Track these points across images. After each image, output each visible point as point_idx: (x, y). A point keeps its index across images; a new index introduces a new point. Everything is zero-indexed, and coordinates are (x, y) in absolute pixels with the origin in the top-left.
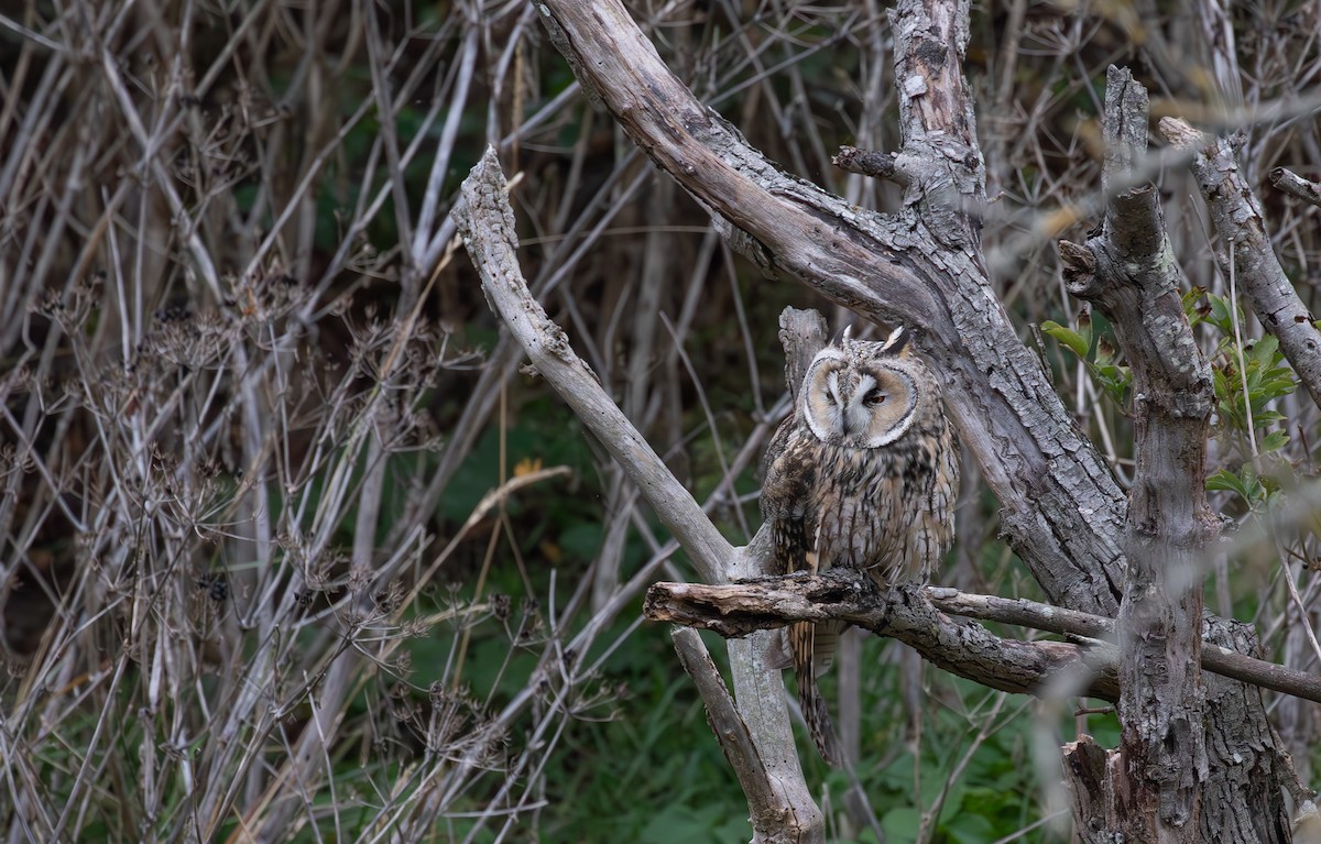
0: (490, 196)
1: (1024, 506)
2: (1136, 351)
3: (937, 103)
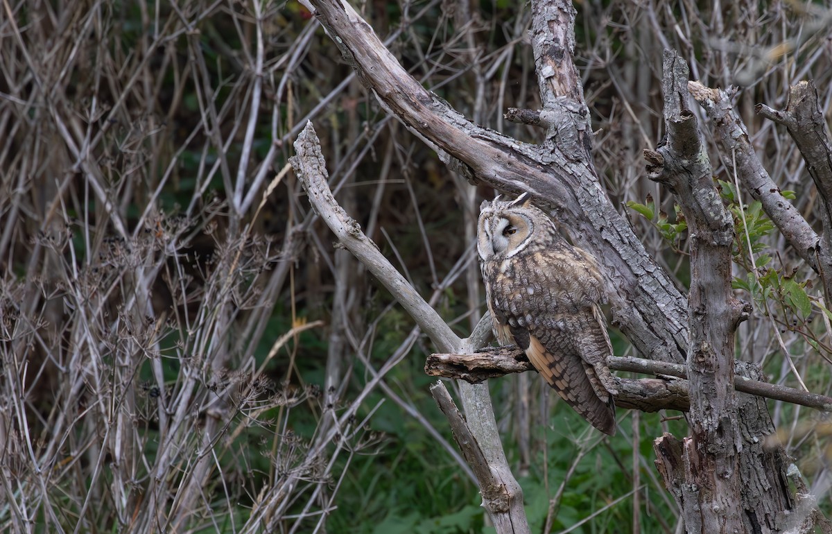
0: (311, 149)
1: (626, 305)
2: (689, 210)
3: (561, 80)
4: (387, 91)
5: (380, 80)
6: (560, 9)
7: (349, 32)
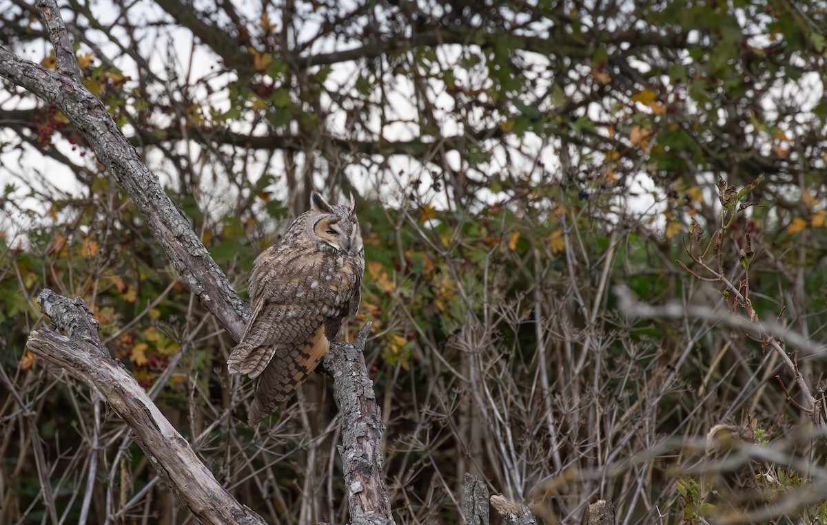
3: (370, 495)
4: (201, 509)
5: (193, 498)
6: (369, 425)
7: (164, 452)
